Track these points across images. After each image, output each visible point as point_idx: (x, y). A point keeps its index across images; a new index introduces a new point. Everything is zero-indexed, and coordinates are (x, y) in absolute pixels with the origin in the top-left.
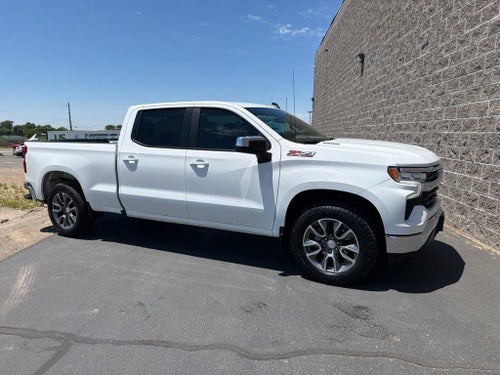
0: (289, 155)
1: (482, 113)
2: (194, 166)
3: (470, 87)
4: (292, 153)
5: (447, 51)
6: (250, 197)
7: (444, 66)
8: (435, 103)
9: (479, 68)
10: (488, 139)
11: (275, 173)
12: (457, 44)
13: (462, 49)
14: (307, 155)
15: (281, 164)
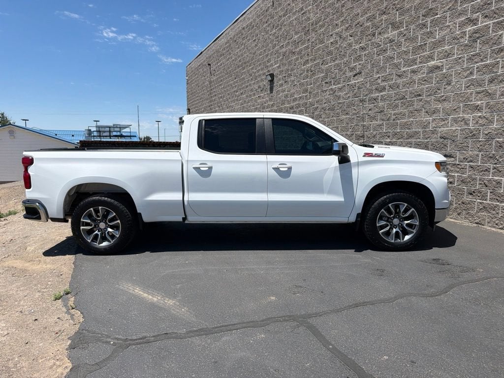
0: (364, 156)
1: (425, 127)
2: (276, 169)
3: (411, 108)
4: (367, 155)
5: (383, 81)
6: (331, 192)
7: (381, 91)
8: (373, 118)
9: (420, 95)
10: (432, 145)
11: (354, 171)
12: (394, 77)
13: (400, 81)
14: (379, 156)
15: (358, 164)
